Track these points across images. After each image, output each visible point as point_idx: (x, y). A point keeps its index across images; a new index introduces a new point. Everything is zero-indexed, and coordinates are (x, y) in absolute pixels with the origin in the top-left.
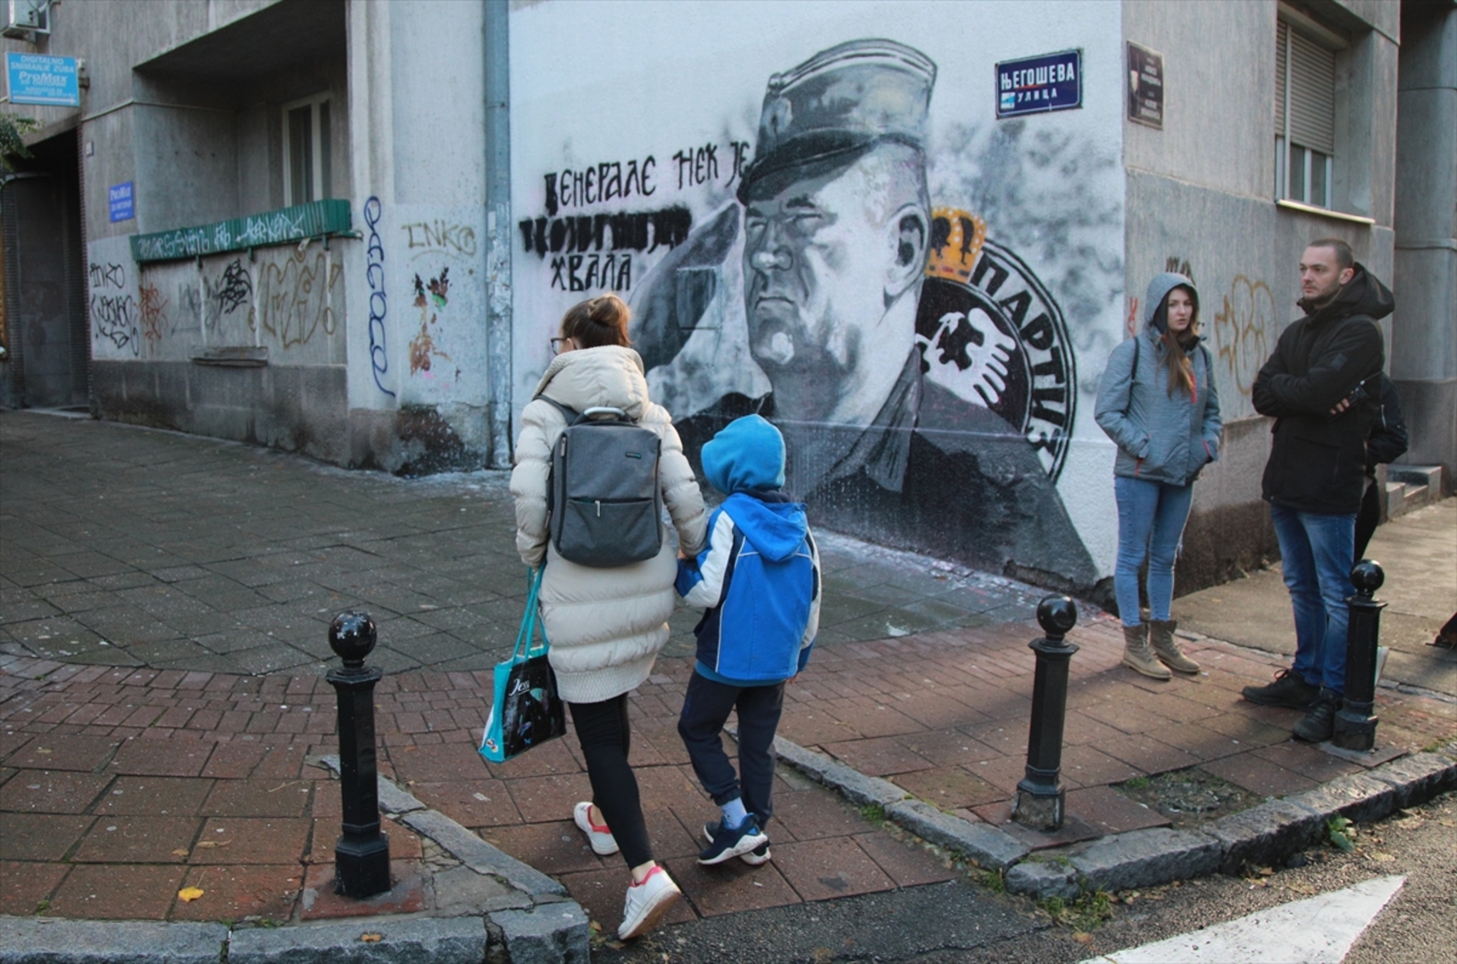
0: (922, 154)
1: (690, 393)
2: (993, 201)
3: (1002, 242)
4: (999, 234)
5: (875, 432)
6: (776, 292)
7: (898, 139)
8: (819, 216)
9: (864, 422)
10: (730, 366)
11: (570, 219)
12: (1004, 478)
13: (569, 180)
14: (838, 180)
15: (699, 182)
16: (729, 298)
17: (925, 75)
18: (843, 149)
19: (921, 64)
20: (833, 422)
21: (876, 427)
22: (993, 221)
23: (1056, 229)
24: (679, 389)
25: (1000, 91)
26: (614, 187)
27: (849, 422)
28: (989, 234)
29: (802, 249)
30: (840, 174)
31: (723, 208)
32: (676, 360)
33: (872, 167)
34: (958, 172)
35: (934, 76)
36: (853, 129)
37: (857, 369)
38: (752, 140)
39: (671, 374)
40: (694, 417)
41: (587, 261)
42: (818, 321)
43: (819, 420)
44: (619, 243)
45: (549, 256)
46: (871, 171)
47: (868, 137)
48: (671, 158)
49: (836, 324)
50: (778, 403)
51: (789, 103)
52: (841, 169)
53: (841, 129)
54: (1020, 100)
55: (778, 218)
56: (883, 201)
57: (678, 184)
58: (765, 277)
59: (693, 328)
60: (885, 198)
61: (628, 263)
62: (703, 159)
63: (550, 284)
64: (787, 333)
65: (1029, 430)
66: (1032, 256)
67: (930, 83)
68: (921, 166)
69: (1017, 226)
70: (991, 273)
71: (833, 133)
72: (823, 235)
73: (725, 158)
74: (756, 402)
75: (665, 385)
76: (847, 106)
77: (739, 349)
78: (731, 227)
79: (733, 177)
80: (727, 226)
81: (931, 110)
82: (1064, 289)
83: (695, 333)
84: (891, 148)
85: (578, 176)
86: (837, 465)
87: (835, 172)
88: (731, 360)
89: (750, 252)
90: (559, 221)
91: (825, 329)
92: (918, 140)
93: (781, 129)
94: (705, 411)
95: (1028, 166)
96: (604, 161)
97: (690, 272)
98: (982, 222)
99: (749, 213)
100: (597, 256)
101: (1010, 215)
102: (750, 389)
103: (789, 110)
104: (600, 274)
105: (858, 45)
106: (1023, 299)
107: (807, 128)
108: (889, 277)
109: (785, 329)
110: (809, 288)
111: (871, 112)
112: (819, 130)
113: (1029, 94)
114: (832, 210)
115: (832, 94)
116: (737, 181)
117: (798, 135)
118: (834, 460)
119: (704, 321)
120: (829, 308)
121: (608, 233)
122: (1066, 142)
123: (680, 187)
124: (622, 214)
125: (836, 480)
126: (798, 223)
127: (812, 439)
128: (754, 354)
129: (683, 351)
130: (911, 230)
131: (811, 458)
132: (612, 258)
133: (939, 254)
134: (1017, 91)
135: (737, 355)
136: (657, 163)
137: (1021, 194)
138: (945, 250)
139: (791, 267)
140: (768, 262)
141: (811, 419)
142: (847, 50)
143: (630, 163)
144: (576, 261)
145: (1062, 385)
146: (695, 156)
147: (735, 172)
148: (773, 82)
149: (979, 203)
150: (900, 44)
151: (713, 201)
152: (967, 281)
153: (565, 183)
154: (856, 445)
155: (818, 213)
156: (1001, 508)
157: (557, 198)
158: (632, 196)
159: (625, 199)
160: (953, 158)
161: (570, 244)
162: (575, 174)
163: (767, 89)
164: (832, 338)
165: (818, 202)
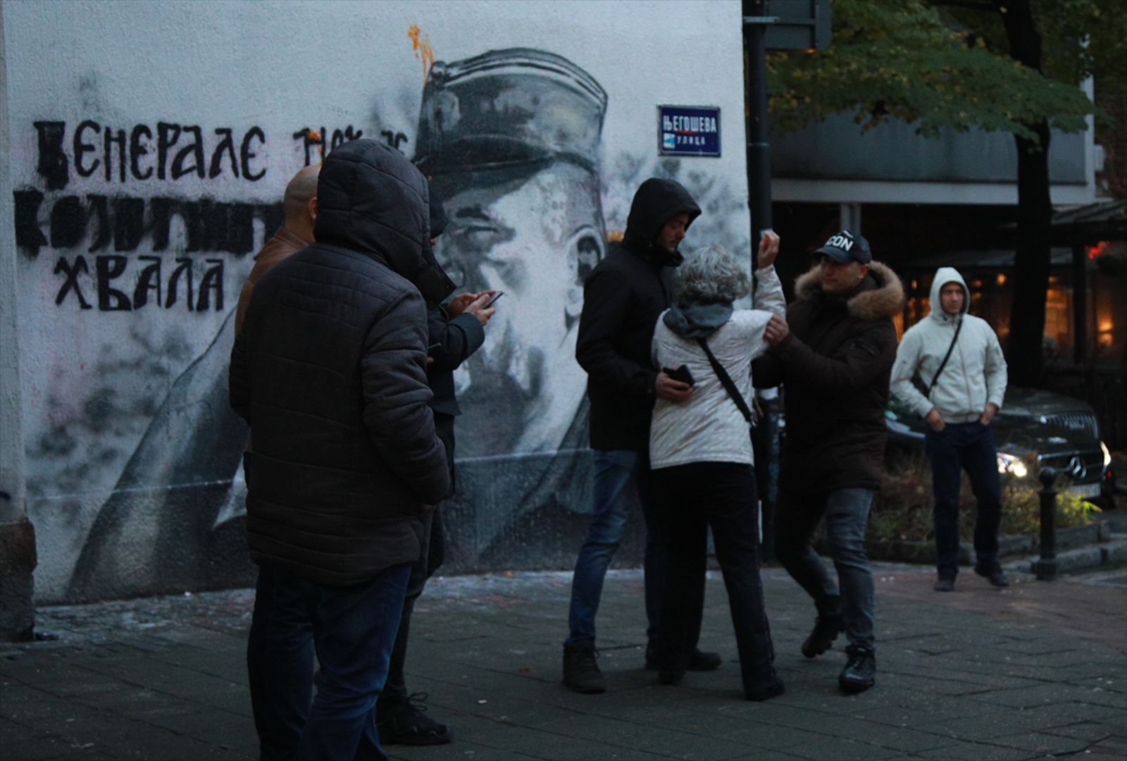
0: (596, 178)
5: (564, 456)
7: (574, 159)
8: (495, 230)
9: (551, 448)
11: (98, 201)
13: (89, 136)
14: (515, 193)
17: (597, 102)
18: (517, 161)
19: (593, 90)
20: (519, 453)
21: (564, 451)
25: (662, 131)
26: (190, 161)
27: (536, 450)
29: (476, 266)
30: (517, 188)
33: (549, 184)
35: (605, 104)
36: (528, 141)
37: (541, 393)
38: (411, 133)
41: (135, 266)
42: (498, 345)
43: (503, 453)
44: (197, 241)
45: (49, 255)
46: (549, 189)
47: (544, 152)
48: (291, 137)
49: (517, 347)
51: (456, 99)
52: (517, 182)
53: (516, 139)
54: (679, 142)
55: (447, 228)
56: (561, 221)
60: (562, 218)
61: (218, 271)
67: (602, 110)
68: (596, 188)
71: (508, 142)
72: (500, 251)
76: (521, 116)
84: (567, 167)
85: (114, 135)
86: (526, 499)
87: (511, 185)
90: (73, 200)
91: (505, 353)
92: (592, 164)
93: (446, 126)
96: (171, 120)
100: (159, 260)
103: (457, 108)
104: (165, 286)
107: (479, 132)
108: (570, 297)
111: (547, 128)
112: (492, 136)
113: (685, 138)
114: (509, 224)
115: (503, 101)
117: (468, 137)
118: (522, 494)
120: (508, 330)
121: (177, 227)
122: (711, 184)
124: (206, 202)
125: (526, 514)
126: (471, 236)
127: (496, 475)
130: (589, 251)
131: (497, 496)
132: (186, 263)
134: (677, 134)
136: (266, 138)
139: (464, 285)
141: (493, 454)
142: (520, 57)
143: (219, 131)
144: (112, 264)
146: (329, 138)
148: (436, 70)
150: (573, 65)
153: (85, 141)
154: (546, 472)
155: (494, 226)
157: (66, 162)
158: (225, 179)
159: (211, 181)
160: (624, 186)
161: (97, 237)
162: (108, 131)
163: (428, 76)
164: (514, 362)
165: (493, 215)
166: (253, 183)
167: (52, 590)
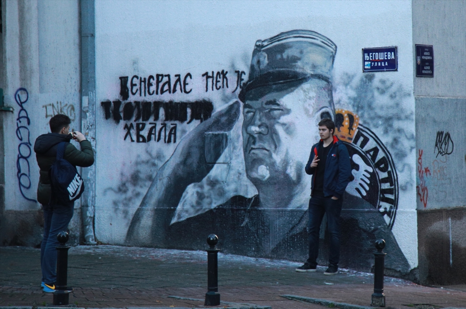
0: (331, 85)
1: (213, 196)
2: (362, 108)
3: (366, 126)
4: (365, 122)
6: (260, 145)
7: (320, 77)
8: (282, 110)
9: (305, 207)
10: (236, 182)
11: (137, 103)
12: (370, 229)
13: (136, 81)
14: (291, 93)
15: (218, 89)
16: (235, 148)
17: (332, 50)
18: (293, 80)
19: (330, 45)
20: (290, 208)
22: (362, 116)
23: (388, 120)
24: (206, 195)
25: (364, 61)
26: (166, 87)
27: (298, 207)
28: (361, 122)
29: (273, 125)
30: (292, 91)
31: (231, 103)
32: (205, 180)
34: (347, 94)
35: (336, 51)
36: (298, 70)
37: (302, 182)
38: (247, 71)
39: (202, 187)
40: (215, 209)
41: (148, 126)
42: (282, 160)
43: (283, 207)
44: (169, 117)
45: (122, 123)
46: (307, 91)
47: (306, 75)
48: (201, 76)
49: (291, 161)
50: (262, 200)
51: (266, 55)
52: (292, 89)
53: (293, 70)
54: (372, 66)
55: (261, 109)
56: (313, 105)
57: (205, 89)
58: (254, 138)
59: (215, 163)
60: (314, 104)
61: (175, 128)
62: (220, 78)
63: (123, 139)
64: (266, 166)
65: (380, 207)
66: (379, 132)
67: (334, 53)
68: (330, 90)
69: (372, 119)
70: (362, 139)
71: (288, 71)
72: (284, 119)
73: (232, 79)
74: (250, 199)
75: (198, 193)
76: (295, 59)
77: (240, 174)
78: (235, 112)
79: (237, 88)
80: (233, 112)
81: (334, 66)
82: (392, 146)
83: (216, 166)
84: (317, 80)
85: (143, 80)
86: (292, 228)
87: (290, 90)
88: (236, 179)
89: (246, 125)
90: (130, 103)
91: (285, 163)
92: (329, 78)
93: (262, 67)
94: (221, 205)
95: (376, 93)
96: (160, 73)
97: (213, 134)
98: (357, 116)
99: (245, 106)
100: (155, 124)
101: (369, 114)
102: (247, 194)
103: (266, 58)
104: (157, 134)
105: (300, 32)
106: (376, 150)
107: (276, 68)
108: (316, 139)
109: (265, 164)
110: (277, 144)
111: (307, 64)
112: (282, 69)
113: (376, 63)
114: (289, 107)
115: (288, 53)
116: (239, 90)
117: (271, 71)
118: (291, 226)
119: (221, 159)
120: (287, 153)
121: (162, 112)
122: (392, 85)
123: (207, 91)
124: (171, 102)
125: (292, 235)
126: (271, 112)
127: (279, 217)
128: (248, 176)
129: (209, 175)
131: (279, 226)
132: (164, 125)
133: (339, 130)
134: (372, 61)
135: (239, 176)
136: (192, 77)
137: (374, 105)
138: (341, 128)
139: (268, 134)
140: (256, 131)
141: (278, 207)
142: (295, 34)
143: (176, 76)
144: (141, 126)
145: (393, 187)
146: (215, 75)
147: (237, 86)
148: (258, 44)
149: (356, 108)
150: (320, 34)
151: (225, 99)
152: (352, 142)
153: (134, 83)
154: (302, 218)
155: (281, 108)
156: (369, 242)
157: (128, 90)
158: (178, 93)
159: (173, 94)
160: (344, 88)
161: (137, 116)
162: (141, 78)
163: (255, 47)
164: (289, 168)
165: (281, 103)
166: (187, 94)
167: (120, 240)
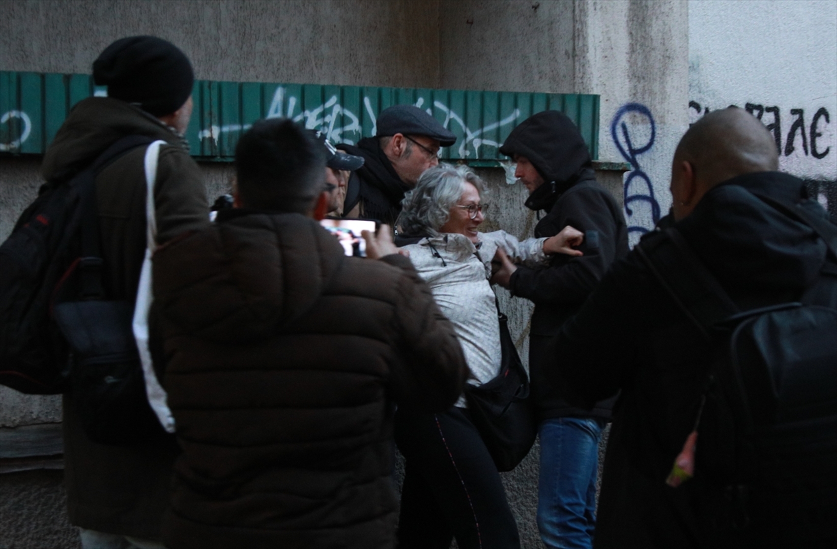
96: (756, 102)
136: (831, 118)
143: (794, 112)
158: (797, 157)
159: (786, 158)
166: (819, 160)
